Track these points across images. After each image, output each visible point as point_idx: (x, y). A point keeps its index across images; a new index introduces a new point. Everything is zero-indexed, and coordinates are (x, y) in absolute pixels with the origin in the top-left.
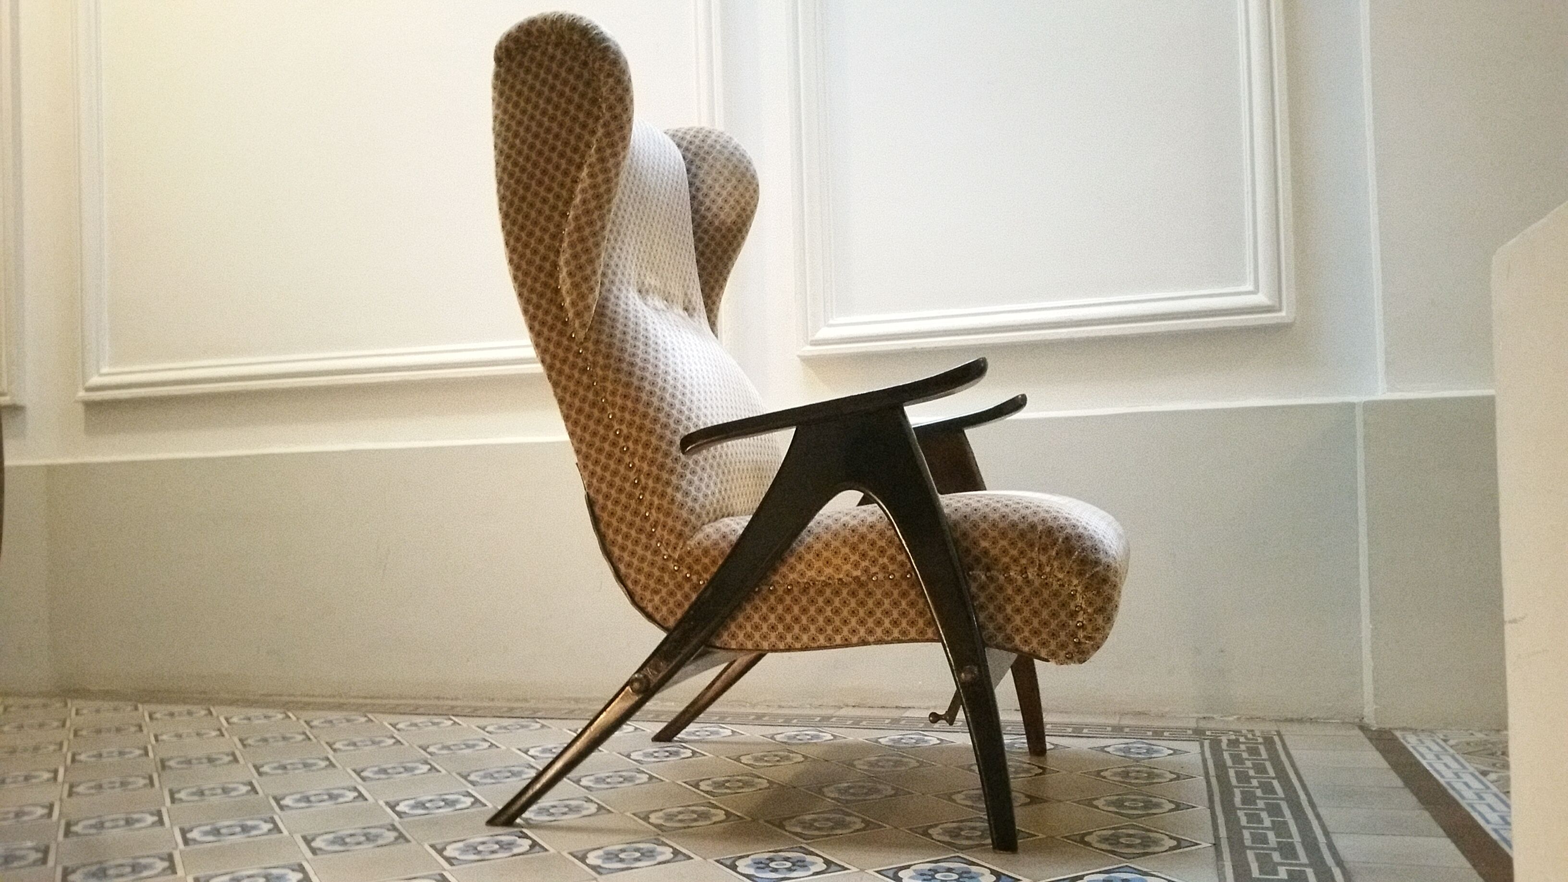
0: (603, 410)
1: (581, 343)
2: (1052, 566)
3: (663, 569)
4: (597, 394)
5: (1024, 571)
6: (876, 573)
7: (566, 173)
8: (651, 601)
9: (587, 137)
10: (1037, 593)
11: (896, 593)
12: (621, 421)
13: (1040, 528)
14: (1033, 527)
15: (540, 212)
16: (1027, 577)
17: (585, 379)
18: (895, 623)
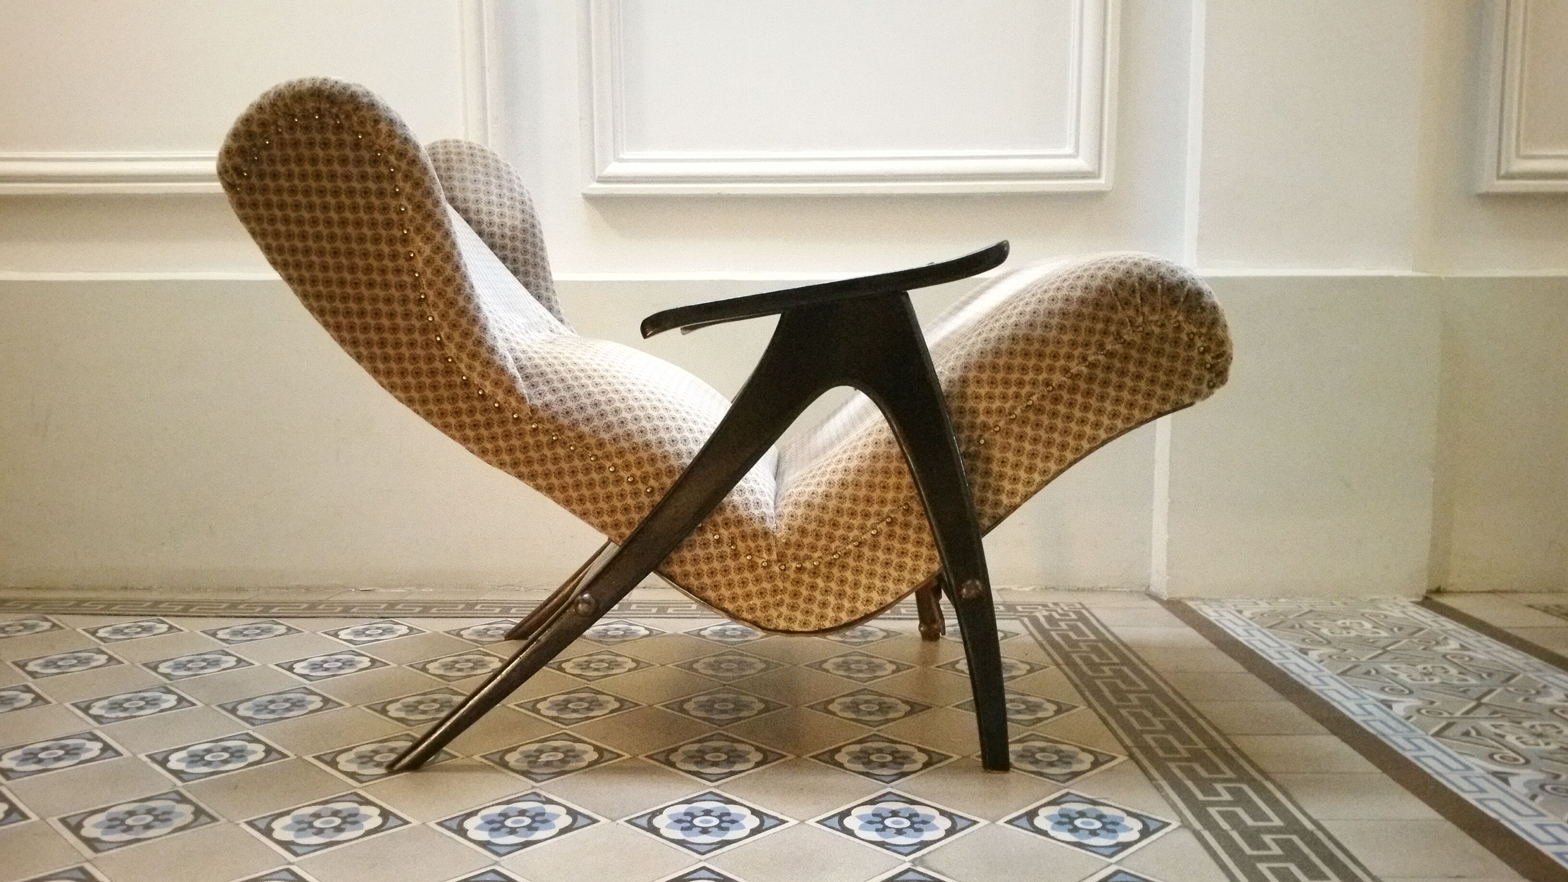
0: (601, 468)
1: (531, 418)
2: (1143, 314)
3: (771, 578)
4: (582, 457)
5: (1118, 336)
6: (980, 437)
7: (394, 256)
8: (779, 616)
9: (393, 203)
10: (1144, 349)
11: (1012, 441)
12: (627, 467)
13: (1110, 287)
14: (1102, 290)
15: (392, 315)
16: (1125, 341)
17: (561, 452)
18: (1031, 469)
